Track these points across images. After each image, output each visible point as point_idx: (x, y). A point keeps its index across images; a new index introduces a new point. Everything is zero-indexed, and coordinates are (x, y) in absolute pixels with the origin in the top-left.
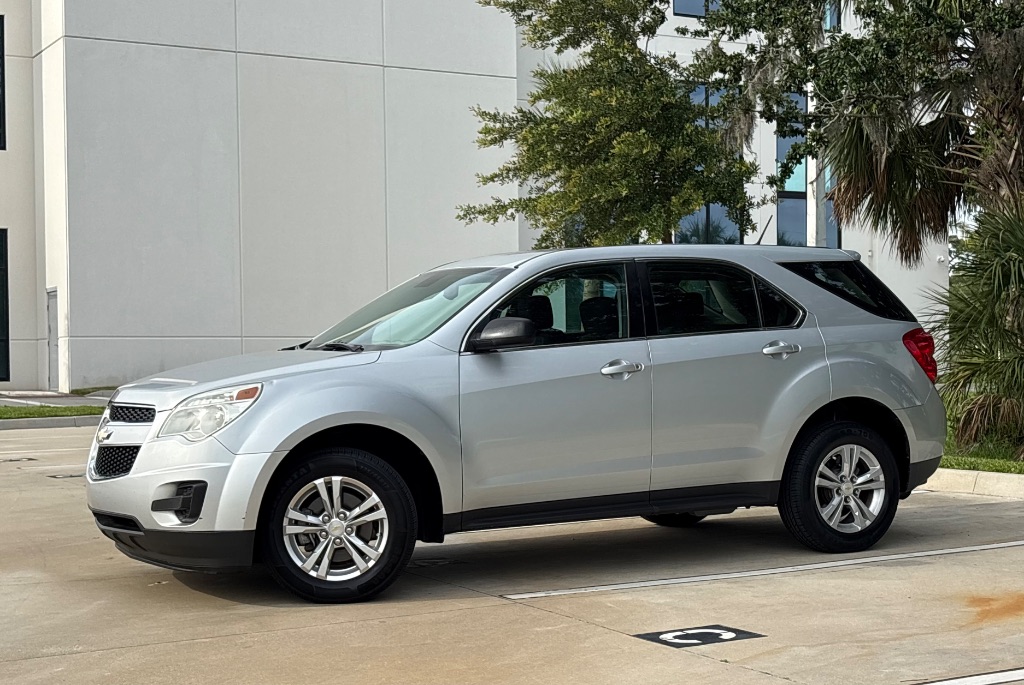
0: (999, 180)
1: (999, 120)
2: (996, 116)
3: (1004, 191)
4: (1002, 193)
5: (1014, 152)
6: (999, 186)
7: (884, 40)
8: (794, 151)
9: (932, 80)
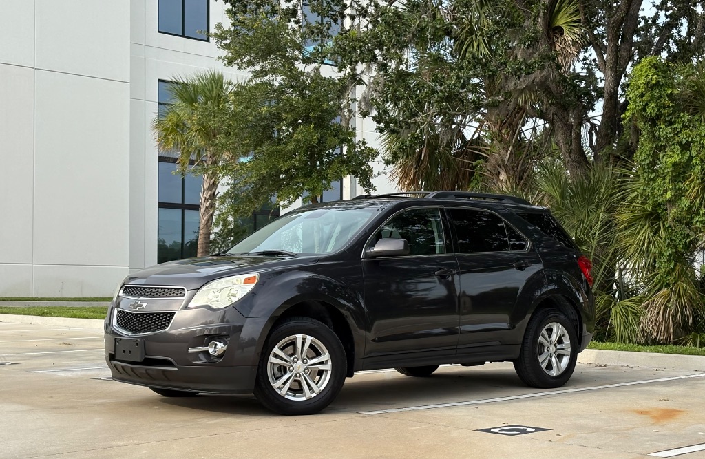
0: (500, 169)
1: (500, 131)
2: (498, 128)
3: (503, 176)
4: (501, 178)
5: (509, 152)
6: (499, 173)
7: (461, 78)
8: (402, 144)
9: (479, 104)
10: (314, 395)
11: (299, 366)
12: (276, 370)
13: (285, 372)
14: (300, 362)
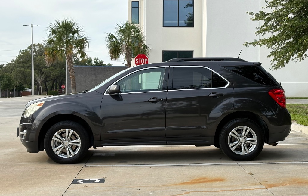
10: (71, 156)
11: (66, 143)
12: (56, 143)
13: (60, 145)
14: (67, 141)
